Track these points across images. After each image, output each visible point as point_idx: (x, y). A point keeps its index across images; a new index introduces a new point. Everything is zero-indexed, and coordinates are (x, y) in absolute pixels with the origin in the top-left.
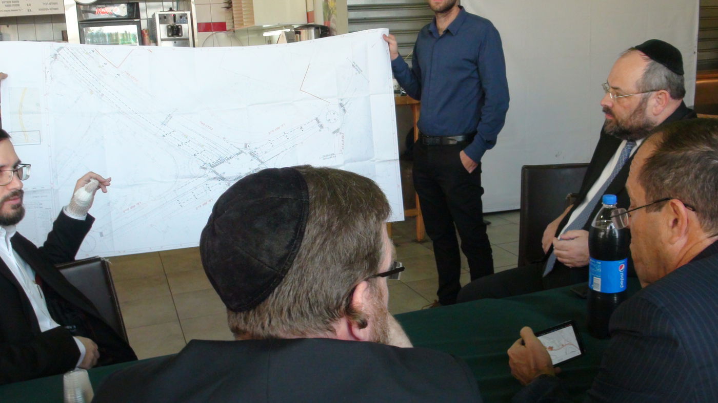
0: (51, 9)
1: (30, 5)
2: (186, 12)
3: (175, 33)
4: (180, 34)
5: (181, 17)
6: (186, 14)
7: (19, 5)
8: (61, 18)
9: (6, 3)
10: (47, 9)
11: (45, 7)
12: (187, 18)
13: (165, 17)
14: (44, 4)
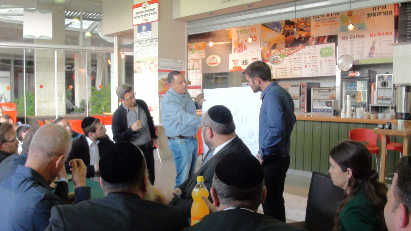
0: (331, 73)
1: (322, 72)
2: (391, 75)
3: (384, 85)
4: (386, 86)
5: (388, 77)
6: (391, 76)
7: (317, 72)
8: (334, 78)
9: (312, 71)
10: (329, 73)
11: (328, 72)
12: (391, 78)
13: (381, 77)
14: (328, 71)
